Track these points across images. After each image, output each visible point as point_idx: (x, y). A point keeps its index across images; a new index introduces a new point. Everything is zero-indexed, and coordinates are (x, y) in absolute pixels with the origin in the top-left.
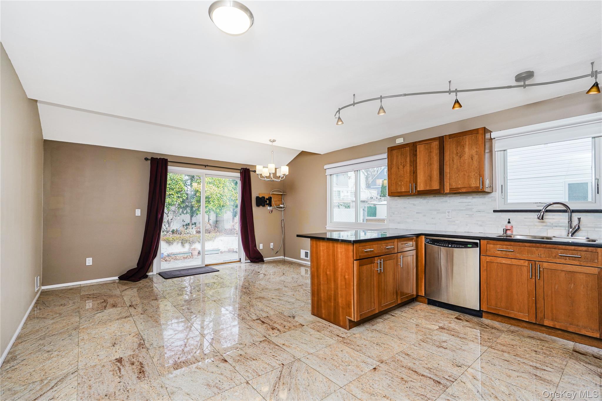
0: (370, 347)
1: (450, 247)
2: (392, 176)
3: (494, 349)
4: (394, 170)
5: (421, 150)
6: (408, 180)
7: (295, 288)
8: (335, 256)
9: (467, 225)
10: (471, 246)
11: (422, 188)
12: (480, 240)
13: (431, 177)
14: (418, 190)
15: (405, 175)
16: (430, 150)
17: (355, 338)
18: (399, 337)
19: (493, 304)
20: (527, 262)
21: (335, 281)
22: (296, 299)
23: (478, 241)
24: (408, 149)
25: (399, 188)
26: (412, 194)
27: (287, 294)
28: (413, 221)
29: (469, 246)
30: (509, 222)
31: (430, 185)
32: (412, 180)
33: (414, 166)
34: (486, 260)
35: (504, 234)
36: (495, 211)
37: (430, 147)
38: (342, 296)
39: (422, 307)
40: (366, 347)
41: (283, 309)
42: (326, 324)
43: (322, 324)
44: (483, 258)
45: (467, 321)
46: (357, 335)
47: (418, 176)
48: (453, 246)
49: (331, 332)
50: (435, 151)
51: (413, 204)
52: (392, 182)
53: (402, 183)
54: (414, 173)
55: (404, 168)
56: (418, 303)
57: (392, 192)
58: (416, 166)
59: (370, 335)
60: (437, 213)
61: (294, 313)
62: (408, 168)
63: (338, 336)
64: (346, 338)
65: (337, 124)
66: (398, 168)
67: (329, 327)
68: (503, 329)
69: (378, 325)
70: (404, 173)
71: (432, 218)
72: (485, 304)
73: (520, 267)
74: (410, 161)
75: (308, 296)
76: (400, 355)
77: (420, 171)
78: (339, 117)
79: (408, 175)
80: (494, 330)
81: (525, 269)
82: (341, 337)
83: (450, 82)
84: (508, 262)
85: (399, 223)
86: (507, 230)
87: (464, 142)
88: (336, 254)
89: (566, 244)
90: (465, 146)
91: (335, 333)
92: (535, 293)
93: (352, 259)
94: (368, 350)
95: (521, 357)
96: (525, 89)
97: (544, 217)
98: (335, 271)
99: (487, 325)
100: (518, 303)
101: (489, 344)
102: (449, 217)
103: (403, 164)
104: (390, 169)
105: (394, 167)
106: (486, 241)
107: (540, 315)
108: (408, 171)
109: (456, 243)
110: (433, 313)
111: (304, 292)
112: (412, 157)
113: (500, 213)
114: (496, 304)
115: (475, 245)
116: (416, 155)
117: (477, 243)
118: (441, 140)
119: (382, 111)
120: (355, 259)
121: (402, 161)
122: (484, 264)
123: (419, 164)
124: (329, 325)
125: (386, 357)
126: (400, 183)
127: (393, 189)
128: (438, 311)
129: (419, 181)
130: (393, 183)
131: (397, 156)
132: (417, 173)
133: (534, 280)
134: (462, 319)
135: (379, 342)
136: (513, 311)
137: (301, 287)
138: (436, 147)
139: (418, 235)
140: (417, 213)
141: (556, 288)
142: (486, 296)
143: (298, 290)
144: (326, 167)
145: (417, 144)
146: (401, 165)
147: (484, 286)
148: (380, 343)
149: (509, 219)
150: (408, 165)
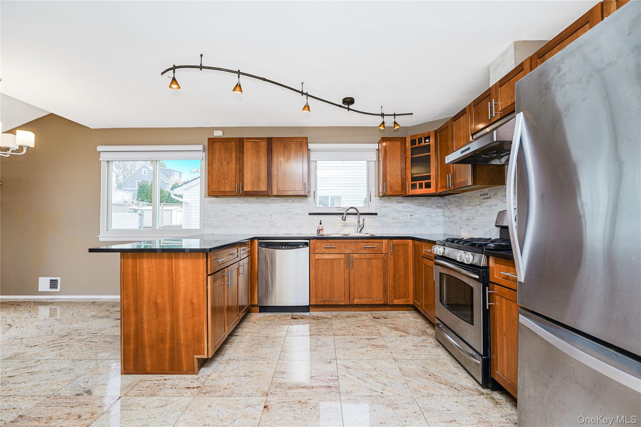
0: (240, 383)
1: (284, 249)
2: (213, 172)
3: (338, 335)
4: (216, 165)
5: (248, 147)
6: (233, 179)
7: (55, 342)
8: (172, 274)
9: (287, 227)
10: (302, 246)
11: (249, 188)
12: (309, 240)
13: (258, 179)
14: (245, 190)
15: (230, 173)
16: (257, 149)
17: (214, 380)
18: (261, 357)
19: (320, 297)
20: (344, 255)
21: (174, 310)
22: (72, 360)
23: (308, 241)
24: (233, 143)
25: (222, 187)
26: (237, 195)
27: (46, 358)
28: (234, 224)
29: (300, 246)
30: (321, 224)
31: (258, 187)
32: (238, 179)
33: (241, 164)
34: (315, 257)
35: (318, 233)
36: (310, 214)
37: (258, 146)
38: (185, 330)
39: (256, 316)
40: (235, 385)
41: (54, 387)
42: (157, 378)
43: (151, 382)
44: (312, 256)
45: (302, 318)
46: (214, 376)
47: (245, 176)
48: (286, 248)
49: (173, 387)
50: (263, 151)
51: (234, 206)
52: (213, 179)
53: (226, 182)
54: (240, 171)
55: (228, 164)
56: (253, 314)
57: (213, 190)
58: (243, 165)
59: (228, 368)
60: (259, 216)
61: (83, 385)
62: (233, 165)
63: (189, 388)
64: (202, 385)
65: (170, 87)
66: (222, 165)
67: (165, 382)
68: (329, 316)
69: (227, 352)
70: (229, 170)
71: (254, 222)
72: (314, 298)
73: (339, 260)
74: (236, 158)
75: (94, 349)
76: (277, 376)
77: (247, 170)
78: (174, 77)
79: (234, 172)
80: (325, 319)
81: (342, 261)
82: (194, 388)
83: (302, 83)
84: (331, 257)
85: (216, 227)
86: (320, 230)
87: (290, 147)
88: (175, 270)
89: (367, 238)
90: (291, 152)
91: (181, 385)
92: (349, 280)
93: (205, 275)
94: (241, 388)
95: (357, 335)
96: (349, 111)
97: (346, 219)
98: (173, 298)
99: (317, 317)
100: (338, 291)
101: (331, 333)
102: (271, 220)
103: (227, 160)
104: (211, 164)
105: (216, 163)
106: (314, 241)
107: (352, 297)
108: (234, 168)
109: (289, 244)
110: (271, 319)
111: (81, 345)
112: (238, 153)
113: (314, 216)
114: (322, 296)
115: (306, 244)
116: (242, 152)
117: (308, 243)
118: (270, 141)
119: (238, 88)
120: (209, 273)
121: (226, 157)
122: (313, 261)
123: (246, 162)
124: (164, 378)
125: (267, 386)
126: (223, 182)
127: (215, 187)
128: (273, 316)
129: (246, 181)
130: (215, 181)
131: (220, 150)
132: (243, 171)
133: (348, 269)
134: (297, 317)
135: (245, 372)
136: (334, 298)
137: (67, 338)
138: (265, 147)
139: (252, 239)
140: (238, 216)
141: (361, 273)
142: (314, 291)
143: (64, 344)
144: (99, 148)
145: (245, 141)
146: (225, 161)
147: (313, 282)
148: (248, 373)
149: (321, 221)
150: (234, 162)
